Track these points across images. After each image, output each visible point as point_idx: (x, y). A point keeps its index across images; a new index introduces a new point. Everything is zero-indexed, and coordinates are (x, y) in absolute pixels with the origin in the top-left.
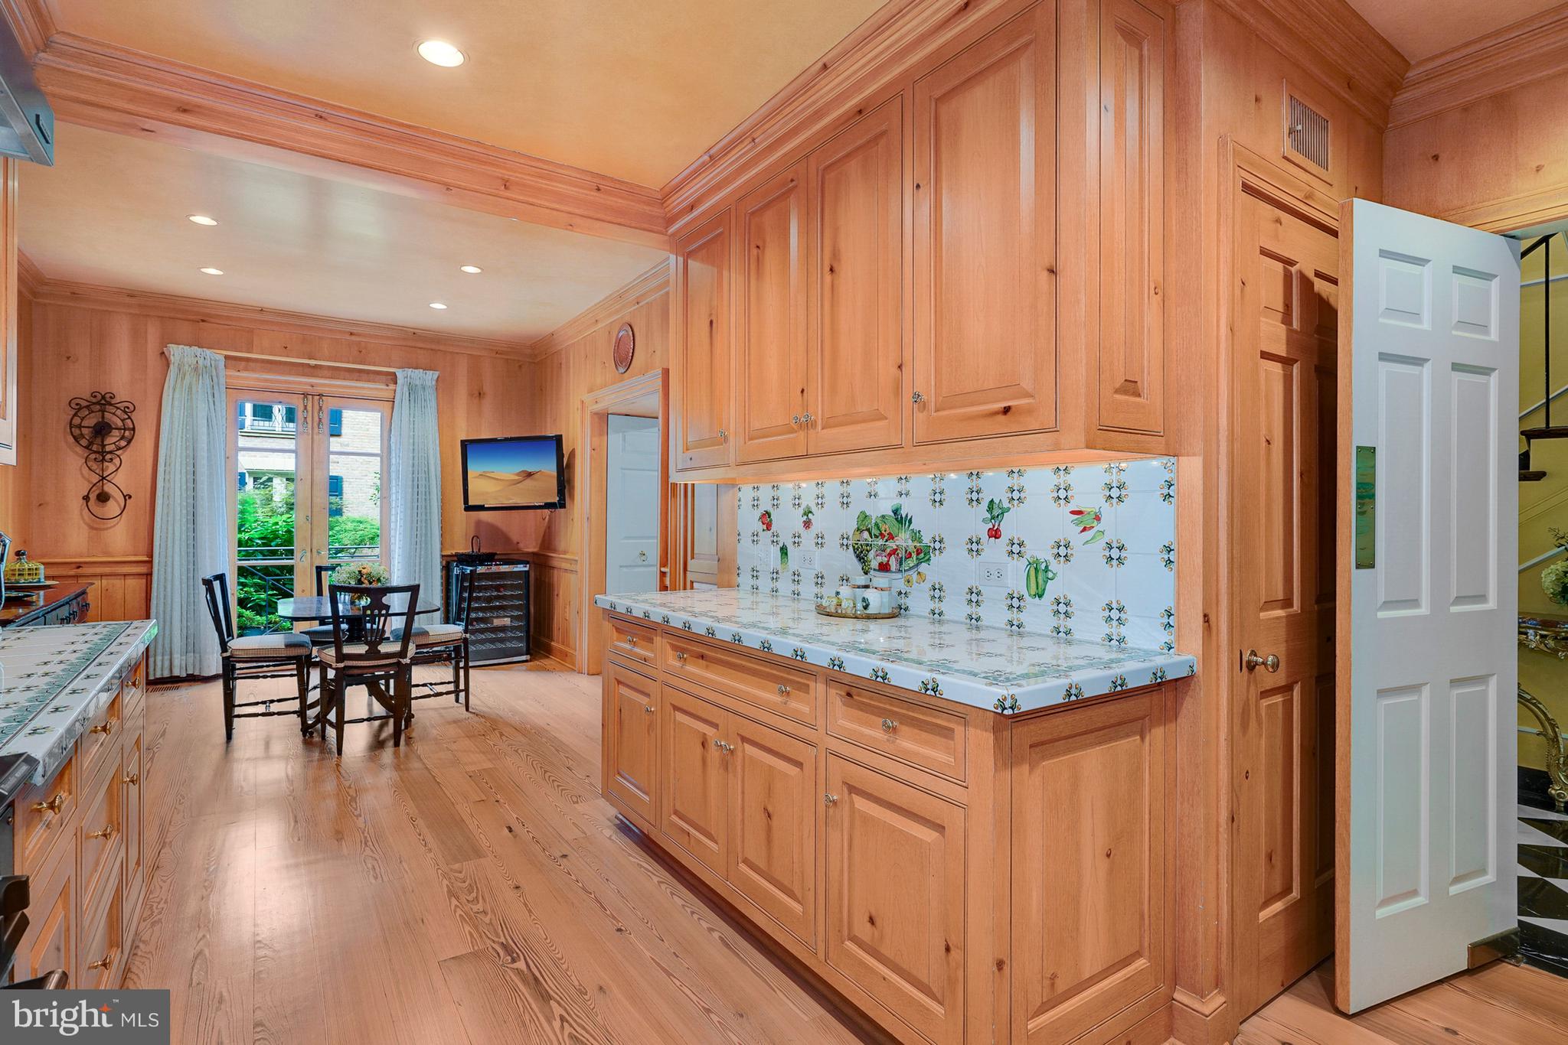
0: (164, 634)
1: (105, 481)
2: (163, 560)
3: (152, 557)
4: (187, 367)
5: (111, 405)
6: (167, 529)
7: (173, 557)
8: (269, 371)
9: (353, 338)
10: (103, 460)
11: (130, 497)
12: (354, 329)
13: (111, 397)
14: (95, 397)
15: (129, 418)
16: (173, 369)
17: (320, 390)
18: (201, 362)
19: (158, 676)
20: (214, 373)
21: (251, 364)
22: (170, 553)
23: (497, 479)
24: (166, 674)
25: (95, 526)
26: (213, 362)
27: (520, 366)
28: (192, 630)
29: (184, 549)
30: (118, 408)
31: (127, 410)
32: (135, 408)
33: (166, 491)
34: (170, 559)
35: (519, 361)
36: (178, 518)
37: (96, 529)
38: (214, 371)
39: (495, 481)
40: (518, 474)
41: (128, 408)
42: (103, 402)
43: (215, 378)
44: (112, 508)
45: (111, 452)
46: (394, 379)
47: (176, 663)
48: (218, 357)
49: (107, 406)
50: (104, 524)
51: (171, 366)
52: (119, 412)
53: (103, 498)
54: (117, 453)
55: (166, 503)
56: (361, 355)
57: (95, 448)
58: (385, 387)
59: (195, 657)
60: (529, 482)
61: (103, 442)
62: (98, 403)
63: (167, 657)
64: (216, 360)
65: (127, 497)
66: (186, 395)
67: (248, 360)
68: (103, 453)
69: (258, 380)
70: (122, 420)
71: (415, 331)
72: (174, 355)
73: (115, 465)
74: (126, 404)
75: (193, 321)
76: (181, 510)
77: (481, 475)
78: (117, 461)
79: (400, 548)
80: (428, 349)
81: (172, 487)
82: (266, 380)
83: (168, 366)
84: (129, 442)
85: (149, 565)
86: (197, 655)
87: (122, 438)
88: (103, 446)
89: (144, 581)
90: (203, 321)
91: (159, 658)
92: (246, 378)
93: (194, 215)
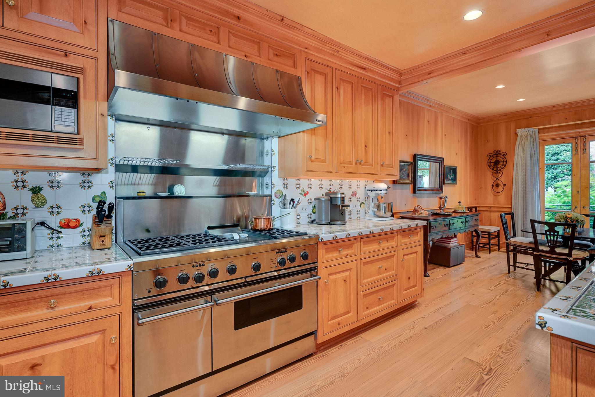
1: (498, 180)
2: (515, 207)
3: (512, 206)
4: (523, 136)
5: (499, 154)
6: (516, 196)
7: (518, 206)
8: (559, 131)
10: (497, 173)
11: (506, 185)
13: (499, 152)
14: (495, 152)
15: (505, 158)
16: (519, 138)
17: (584, 134)
18: (529, 133)
20: (534, 137)
21: (550, 129)
22: (517, 205)
25: (495, 195)
29: (522, 203)
30: (501, 155)
31: (504, 155)
32: (506, 154)
33: (516, 182)
34: (517, 207)
36: (520, 192)
37: (496, 196)
38: (534, 135)
41: (504, 154)
42: (497, 153)
44: (500, 188)
45: (499, 170)
48: (535, 130)
49: (498, 155)
50: (498, 194)
52: (502, 156)
53: (497, 185)
54: (502, 170)
55: (516, 187)
57: (495, 169)
61: (497, 167)
62: (495, 154)
64: (534, 131)
65: (505, 185)
66: (523, 147)
67: (549, 128)
68: (497, 170)
69: (553, 135)
70: (503, 159)
72: (519, 133)
73: (501, 174)
74: (504, 153)
75: (526, 118)
76: (521, 189)
78: (501, 173)
81: (518, 181)
82: (558, 135)
83: (517, 137)
84: (505, 166)
85: (510, 209)
87: (503, 165)
88: (497, 168)
90: (530, 117)
93: (496, 86)
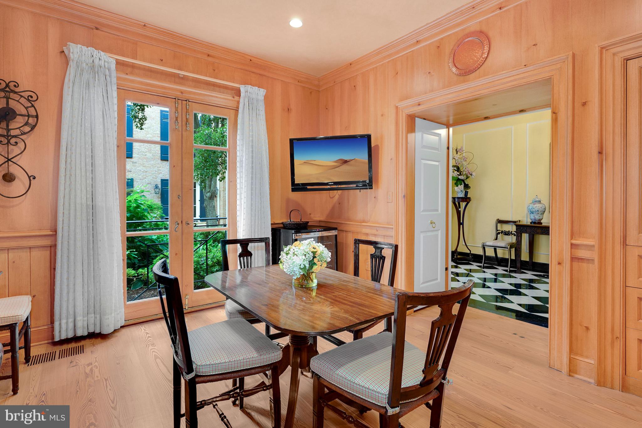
0: (68, 300)
1: (11, 163)
3: (56, 231)
4: (84, 65)
5: (15, 93)
6: (69, 206)
8: (149, 77)
9: (210, 59)
10: (9, 143)
11: (34, 178)
12: (211, 52)
13: (16, 87)
15: (33, 106)
16: (72, 66)
17: (186, 96)
18: (96, 61)
19: (63, 337)
20: (107, 73)
21: (135, 70)
23: (319, 165)
24: (71, 335)
25: (2, 204)
26: (106, 64)
27: (311, 93)
28: (93, 295)
29: (84, 224)
30: (22, 96)
31: (30, 99)
32: (38, 97)
35: (310, 89)
36: (79, 196)
37: (2, 206)
38: (107, 70)
39: (316, 167)
40: (336, 162)
41: (32, 97)
42: (7, 89)
43: (108, 77)
44: (18, 187)
45: (15, 136)
46: (238, 93)
47: (79, 324)
48: (110, 60)
49: (12, 94)
50: (10, 202)
51: (71, 63)
52: (23, 100)
53: (9, 178)
54: (22, 137)
56: (215, 72)
58: (231, 98)
59: (95, 318)
60: (345, 167)
61: (8, 126)
62: (2, 89)
63: (71, 320)
64: (108, 62)
65: (31, 177)
66: (84, 89)
67: (133, 66)
68: (8, 136)
69: (141, 83)
70: (26, 108)
71: (252, 58)
72: (73, 53)
73: (20, 148)
74: (30, 93)
75: (88, 27)
77: (305, 162)
78: (21, 145)
79: (244, 219)
80: (257, 74)
81: (73, 169)
82: (148, 84)
83: (67, 63)
84: (33, 128)
85: (53, 238)
86: (98, 316)
87: (26, 124)
88: (8, 130)
89: (48, 252)
90: (96, 28)
91: (64, 321)
92: (132, 81)
